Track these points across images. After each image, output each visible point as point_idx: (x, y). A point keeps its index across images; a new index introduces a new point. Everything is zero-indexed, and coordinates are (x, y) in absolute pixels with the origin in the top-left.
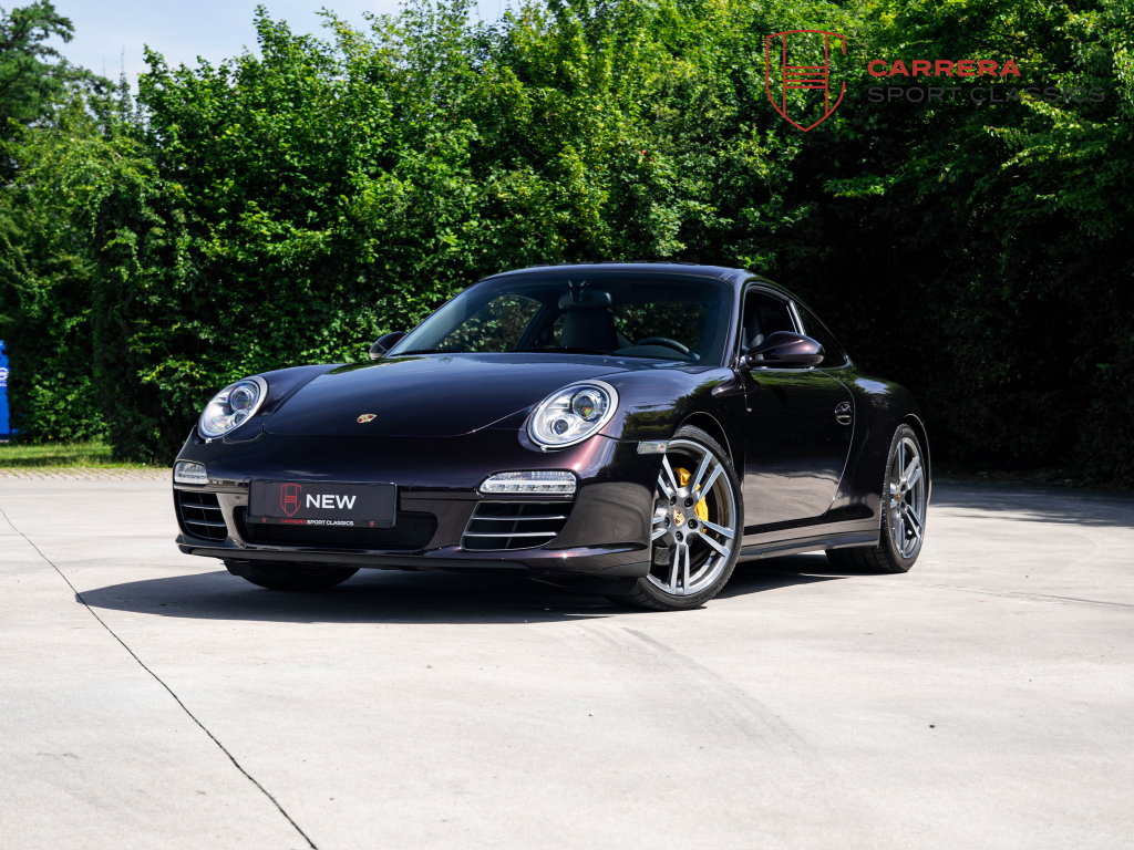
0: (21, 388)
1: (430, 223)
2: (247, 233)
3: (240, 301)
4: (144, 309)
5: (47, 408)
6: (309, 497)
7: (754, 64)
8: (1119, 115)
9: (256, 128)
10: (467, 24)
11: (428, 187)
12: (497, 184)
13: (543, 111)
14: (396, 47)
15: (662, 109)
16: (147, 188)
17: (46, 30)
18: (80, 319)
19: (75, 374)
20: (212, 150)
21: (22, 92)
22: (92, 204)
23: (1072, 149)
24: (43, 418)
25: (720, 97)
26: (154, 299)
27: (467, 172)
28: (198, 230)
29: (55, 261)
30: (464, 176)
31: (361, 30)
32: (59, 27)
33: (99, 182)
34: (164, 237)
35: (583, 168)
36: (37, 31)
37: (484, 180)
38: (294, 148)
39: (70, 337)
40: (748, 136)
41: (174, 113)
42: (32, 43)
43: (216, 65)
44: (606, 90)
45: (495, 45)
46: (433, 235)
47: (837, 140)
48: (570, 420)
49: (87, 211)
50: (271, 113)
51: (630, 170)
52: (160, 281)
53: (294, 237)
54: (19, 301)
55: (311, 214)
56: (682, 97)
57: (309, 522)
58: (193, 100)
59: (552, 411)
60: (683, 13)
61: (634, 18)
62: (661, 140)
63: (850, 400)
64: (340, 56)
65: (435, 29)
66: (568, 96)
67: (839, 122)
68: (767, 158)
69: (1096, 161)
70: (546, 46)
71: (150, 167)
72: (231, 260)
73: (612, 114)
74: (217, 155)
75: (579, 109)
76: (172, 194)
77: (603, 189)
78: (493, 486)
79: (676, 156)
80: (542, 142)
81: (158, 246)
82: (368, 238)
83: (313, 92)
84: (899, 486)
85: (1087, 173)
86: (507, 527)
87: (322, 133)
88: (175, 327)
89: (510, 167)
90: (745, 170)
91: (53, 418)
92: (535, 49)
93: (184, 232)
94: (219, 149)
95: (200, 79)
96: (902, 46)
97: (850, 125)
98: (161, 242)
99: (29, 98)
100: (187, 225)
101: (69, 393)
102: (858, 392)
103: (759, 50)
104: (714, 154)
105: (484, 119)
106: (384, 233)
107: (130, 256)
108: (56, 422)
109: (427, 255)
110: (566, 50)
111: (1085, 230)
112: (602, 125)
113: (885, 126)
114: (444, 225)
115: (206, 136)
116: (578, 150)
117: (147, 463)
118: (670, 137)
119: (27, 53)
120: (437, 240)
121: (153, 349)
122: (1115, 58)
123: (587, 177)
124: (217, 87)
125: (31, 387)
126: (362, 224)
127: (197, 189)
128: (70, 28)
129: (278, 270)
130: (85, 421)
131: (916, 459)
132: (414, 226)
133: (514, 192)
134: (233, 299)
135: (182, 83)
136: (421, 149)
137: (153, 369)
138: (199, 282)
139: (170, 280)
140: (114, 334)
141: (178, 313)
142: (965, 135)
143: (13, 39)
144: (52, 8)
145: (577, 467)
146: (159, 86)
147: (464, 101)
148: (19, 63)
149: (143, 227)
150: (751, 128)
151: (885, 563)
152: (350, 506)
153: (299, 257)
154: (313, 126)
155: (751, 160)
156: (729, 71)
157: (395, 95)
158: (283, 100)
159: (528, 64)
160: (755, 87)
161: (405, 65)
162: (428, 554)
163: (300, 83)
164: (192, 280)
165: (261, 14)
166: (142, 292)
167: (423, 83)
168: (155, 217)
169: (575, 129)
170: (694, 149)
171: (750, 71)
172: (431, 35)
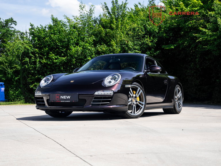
0: (7, 91)
1: (86, 56)
2: (51, 58)
3: (49, 71)
4: (30, 73)
5: (12, 95)
6: (61, 96)
7: (148, 24)
8: (219, 31)
9: (52, 38)
10: (92, 17)
11: (85, 49)
12: (98, 48)
13: (107, 34)
14: (79, 22)
15: (130, 33)
16: (31, 50)
17: (12, 23)
18: (18, 77)
19: (17, 88)
20: (43, 43)
21: (7, 35)
22: (20, 53)
23: (210, 38)
24: (11, 97)
25: (141, 30)
26: (32, 71)
27: (93, 46)
28: (41, 58)
29: (13, 66)
30: (92, 46)
31: (72, 19)
32: (14, 23)
33: (22, 49)
34: (34, 59)
35: (115, 44)
36: (10, 24)
37: (96, 47)
38: (59, 42)
39: (16, 81)
40: (147, 38)
41: (36, 35)
42: (9, 26)
43: (44, 26)
44: (119, 29)
45: (98, 22)
46: (86, 58)
47: (164, 38)
48: (112, 81)
49: (19, 55)
50: (54, 35)
51: (124, 45)
52: (33, 68)
53: (59, 59)
54: (7, 74)
55: (62, 54)
56: (134, 30)
57: (61, 101)
58: (40, 33)
59: (108, 79)
60: (134, 16)
61: (124, 15)
62: (130, 39)
63: (167, 80)
64: (68, 24)
65: (86, 18)
66: (112, 31)
67: (164, 35)
68: (151, 42)
69: (215, 40)
70: (108, 21)
71: (31, 46)
72: (47, 63)
73: (121, 34)
74: (44, 43)
75: (114, 33)
76: (36, 51)
77: (119, 48)
78: (97, 93)
79: (133, 42)
80: (107, 40)
81: (33, 61)
82: (73, 59)
83: (62, 31)
84: (177, 97)
85: (213, 42)
86: (100, 101)
87: (65, 39)
88: (36, 77)
89: (101, 44)
90: (147, 44)
91: (13, 97)
92: (106, 22)
93: (38, 58)
94: (45, 42)
95: (41, 29)
96: (176, 20)
97: (167, 35)
98: (33, 60)
99: (8, 36)
100: (38, 57)
101: (16, 92)
102: (169, 78)
103: (149, 21)
104: (141, 41)
105: (96, 35)
106: (77, 58)
107: (28, 63)
108: (14, 98)
109: (85, 62)
110: (111, 22)
111: (213, 53)
112: (119, 36)
113: (173, 35)
114: (88, 56)
115: (42, 40)
116: (114, 41)
117: (31, 103)
118: (132, 38)
119: (8, 28)
120: (87, 59)
121: (32, 81)
122: (218, 20)
123: (116, 46)
124: (44, 30)
125: (9, 91)
126: (72, 56)
127: (40, 50)
128: (16, 23)
129: (56, 65)
130: (19, 97)
131: (180, 92)
132: (82, 56)
133: (102, 49)
134: (48, 71)
135: (37, 30)
136: (84, 41)
137: (32, 85)
138: (41, 68)
139: (35, 68)
140: (25, 78)
141: (37, 74)
142: (189, 36)
143: (5, 25)
144: (13, 19)
145: (113, 90)
146: (33, 30)
147: (92, 32)
148: (6, 30)
149: (30, 58)
150: (148, 36)
151: (174, 112)
152: (69, 98)
153: (60, 63)
154: (63, 37)
155: (148, 42)
156: (143, 25)
157: (78, 31)
158: (57, 32)
159: (104, 25)
160: (148, 28)
161: (80, 25)
162: (84, 107)
163: (60, 29)
164: (40, 67)
165: (52, 16)
166: (30, 70)
167: (84, 29)
168: (32, 55)
169: (113, 37)
170: (137, 40)
171: (147, 25)
172: (85, 20)
